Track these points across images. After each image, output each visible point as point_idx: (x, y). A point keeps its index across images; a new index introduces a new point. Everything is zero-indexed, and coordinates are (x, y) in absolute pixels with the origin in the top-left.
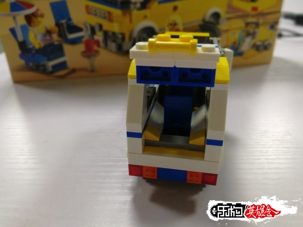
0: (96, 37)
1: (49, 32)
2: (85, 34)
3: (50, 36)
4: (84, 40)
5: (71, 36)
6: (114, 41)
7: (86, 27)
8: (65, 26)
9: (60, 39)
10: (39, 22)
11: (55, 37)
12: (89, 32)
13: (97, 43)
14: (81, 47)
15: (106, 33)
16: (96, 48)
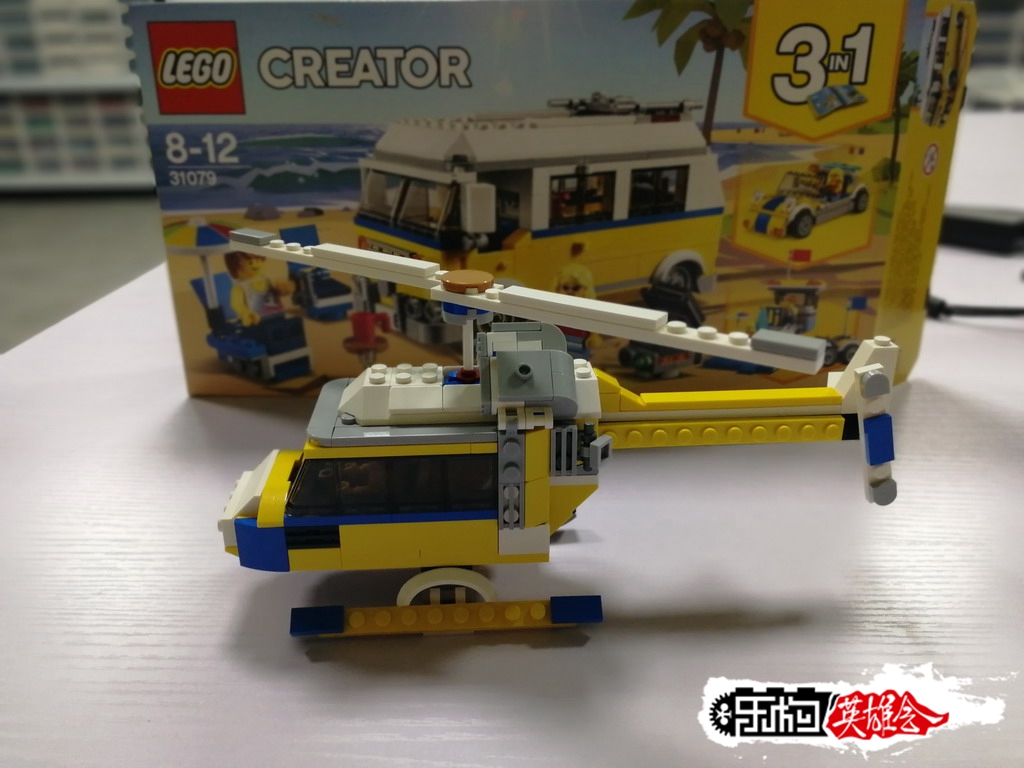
0: (379, 309)
1: (274, 292)
2: (355, 300)
3: (277, 301)
4: (350, 313)
5: (323, 303)
6: (423, 319)
7: (359, 285)
8: (311, 281)
9: (298, 307)
10: (255, 269)
11: (287, 302)
12: (365, 296)
13: (383, 320)
14: (345, 329)
15: (403, 301)
16: (378, 332)
